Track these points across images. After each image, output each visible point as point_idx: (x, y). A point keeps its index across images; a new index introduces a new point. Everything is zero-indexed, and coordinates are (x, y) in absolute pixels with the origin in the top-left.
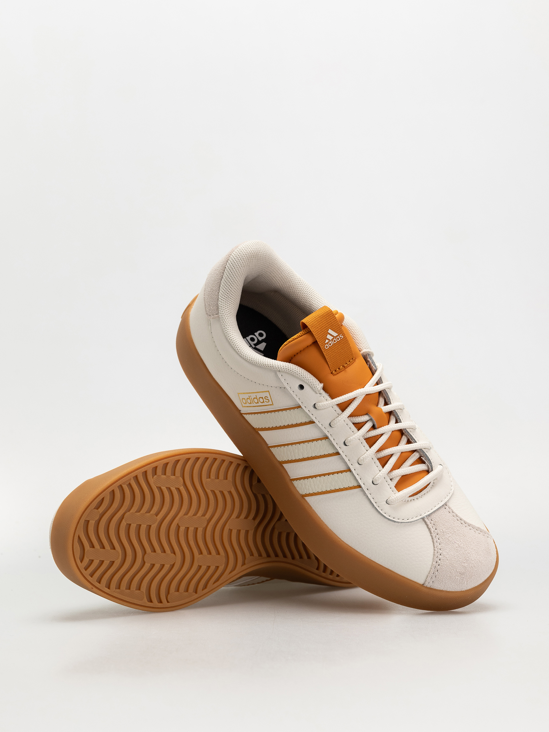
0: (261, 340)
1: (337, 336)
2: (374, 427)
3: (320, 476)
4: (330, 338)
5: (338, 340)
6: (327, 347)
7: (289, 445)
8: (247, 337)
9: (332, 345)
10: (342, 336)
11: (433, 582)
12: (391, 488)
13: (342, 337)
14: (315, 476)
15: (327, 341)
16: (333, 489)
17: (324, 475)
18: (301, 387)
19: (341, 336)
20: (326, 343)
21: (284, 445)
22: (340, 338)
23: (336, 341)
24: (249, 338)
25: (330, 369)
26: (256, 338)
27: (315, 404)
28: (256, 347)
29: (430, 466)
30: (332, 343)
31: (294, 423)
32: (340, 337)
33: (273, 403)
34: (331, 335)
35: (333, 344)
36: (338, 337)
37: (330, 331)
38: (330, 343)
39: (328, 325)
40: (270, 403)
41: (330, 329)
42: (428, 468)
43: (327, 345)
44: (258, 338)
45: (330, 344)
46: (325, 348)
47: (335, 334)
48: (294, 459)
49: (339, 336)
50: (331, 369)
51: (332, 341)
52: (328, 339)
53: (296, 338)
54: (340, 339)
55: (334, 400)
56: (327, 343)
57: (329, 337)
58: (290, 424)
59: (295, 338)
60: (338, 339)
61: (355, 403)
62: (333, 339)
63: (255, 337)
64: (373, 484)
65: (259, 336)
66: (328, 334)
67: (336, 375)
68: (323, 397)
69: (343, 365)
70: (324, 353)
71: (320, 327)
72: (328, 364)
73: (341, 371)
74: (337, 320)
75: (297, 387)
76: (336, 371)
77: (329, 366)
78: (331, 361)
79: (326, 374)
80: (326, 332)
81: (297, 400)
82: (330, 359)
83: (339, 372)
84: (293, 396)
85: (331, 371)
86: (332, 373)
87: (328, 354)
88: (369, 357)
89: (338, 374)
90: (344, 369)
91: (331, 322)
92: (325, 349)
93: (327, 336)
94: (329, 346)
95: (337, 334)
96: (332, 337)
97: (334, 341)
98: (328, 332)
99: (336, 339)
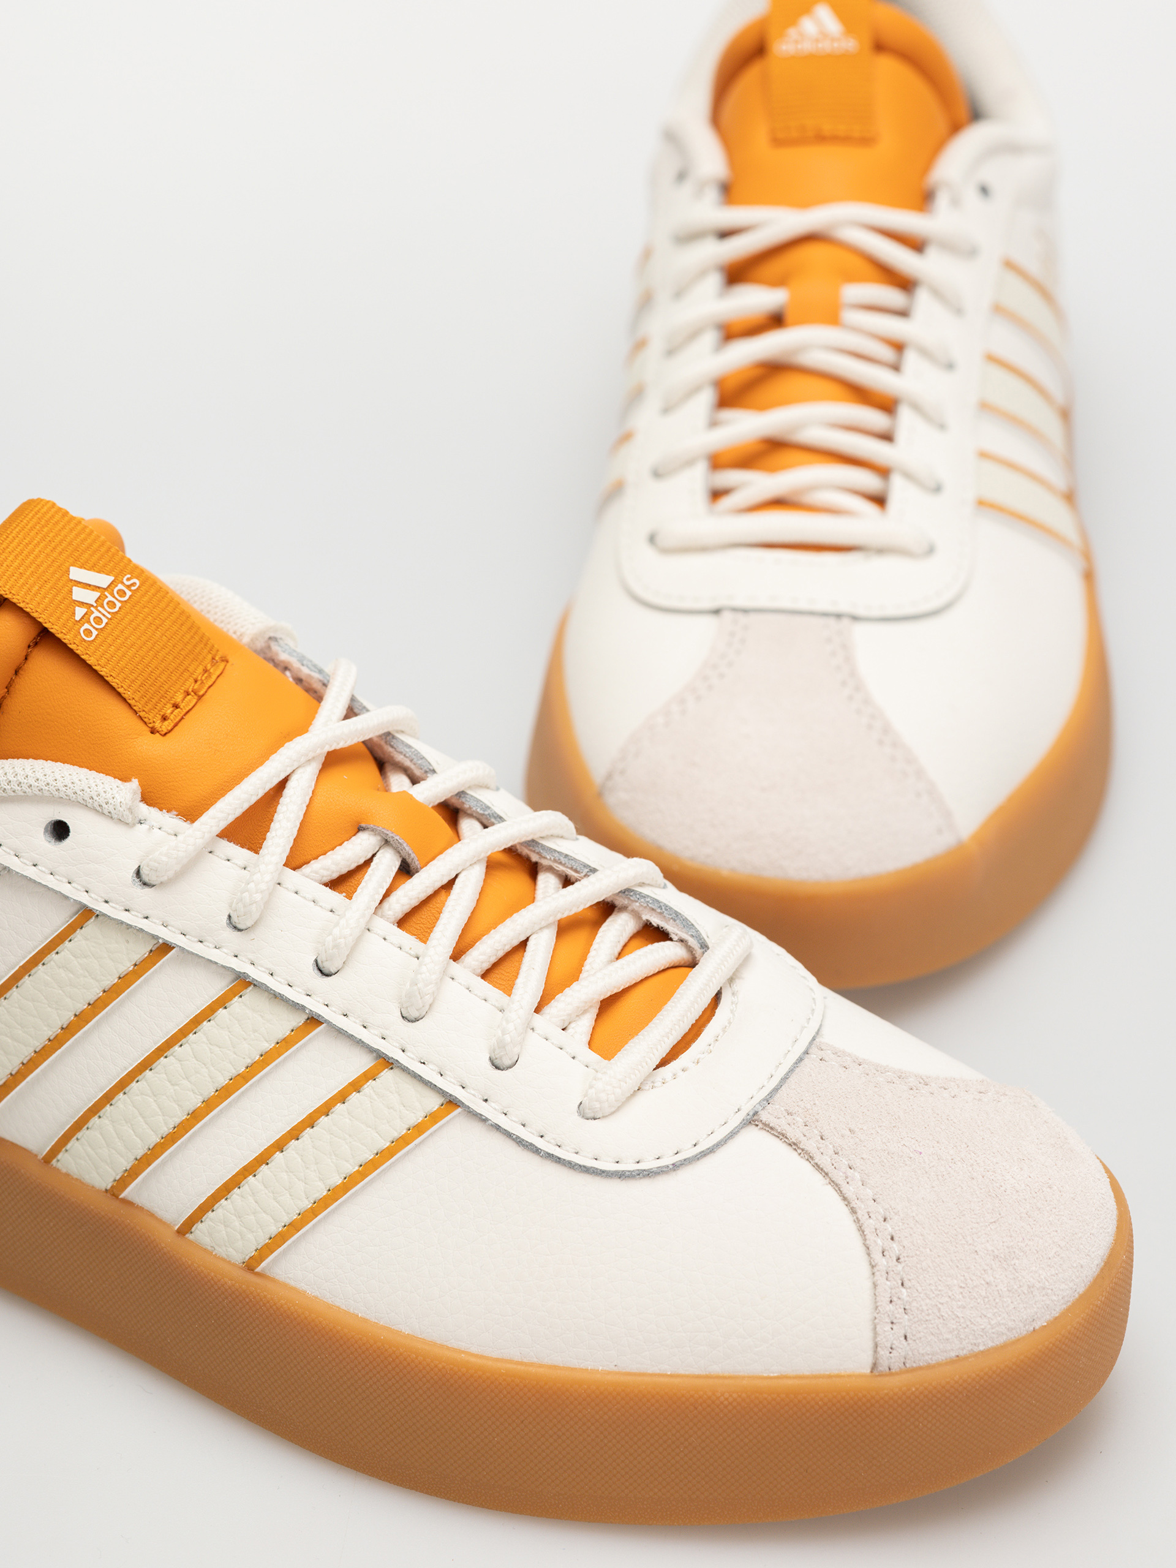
1: (113, 584)
2: (406, 870)
3: (279, 1146)
4: (91, 597)
5: (126, 599)
6: (88, 632)
7: (112, 1098)
10: (135, 580)
11: (906, 1337)
12: (574, 1058)
13: (134, 584)
14: (263, 1159)
15: (80, 612)
16: (352, 1168)
17: (294, 1134)
18: (60, 830)
20: (78, 618)
21: (95, 1110)
22: (128, 587)
23: (118, 604)
25: (140, 717)
27: (138, 873)
29: (692, 936)
30: (104, 613)
31: (94, 992)
32: (128, 583)
34: (87, 586)
35: (109, 616)
36: (120, 587)
37: (76, 573)
38: (96, 614)
39: (60, 553)
41: (72, 565)
42: (690, 949)
43: (87, 626)
45: (98, 620)
46: (85, 641)
47: (103, 580)
48: (155, 1139)
49: (123, 583)
50: (141, 714)
51: (103, 607)
52: (82, 604)
54: (129, 593)
55: (201, 822)
56: (85, 618)
57: (79, 594)
58: (81, 1006)
60: (122, 593)
62: (103, 597)
64: (497, 1068)
66: (72, 587)
67: (172, 730)
68: (160, 829)
69: (186, 689)
70: (87, 662)
71: (30, 569)
72: (125, 696)
73: (185, 711)
74: (92, 531)
75: (44, 839)
76: (164, 718)
77: (129, 701)
78: (133, 681)
79: (133, 740)
80: (63, 579)
81: (66, 889)
82: (120, 676)
83: (182, 718)
84: (44, 883)
85: (145, 723)
86: (153, 731)
87: (103, 658)
88: (282, 647)
89: (180, 725)
90: (195, 701)
91: (67, 540)
92: (84, 643)
93: (72, 595)
94: (97, 629)
95: (111, 578)
96: (97, 594)
97: (110, 603)
98: (71, 577)
99: (114, 597)
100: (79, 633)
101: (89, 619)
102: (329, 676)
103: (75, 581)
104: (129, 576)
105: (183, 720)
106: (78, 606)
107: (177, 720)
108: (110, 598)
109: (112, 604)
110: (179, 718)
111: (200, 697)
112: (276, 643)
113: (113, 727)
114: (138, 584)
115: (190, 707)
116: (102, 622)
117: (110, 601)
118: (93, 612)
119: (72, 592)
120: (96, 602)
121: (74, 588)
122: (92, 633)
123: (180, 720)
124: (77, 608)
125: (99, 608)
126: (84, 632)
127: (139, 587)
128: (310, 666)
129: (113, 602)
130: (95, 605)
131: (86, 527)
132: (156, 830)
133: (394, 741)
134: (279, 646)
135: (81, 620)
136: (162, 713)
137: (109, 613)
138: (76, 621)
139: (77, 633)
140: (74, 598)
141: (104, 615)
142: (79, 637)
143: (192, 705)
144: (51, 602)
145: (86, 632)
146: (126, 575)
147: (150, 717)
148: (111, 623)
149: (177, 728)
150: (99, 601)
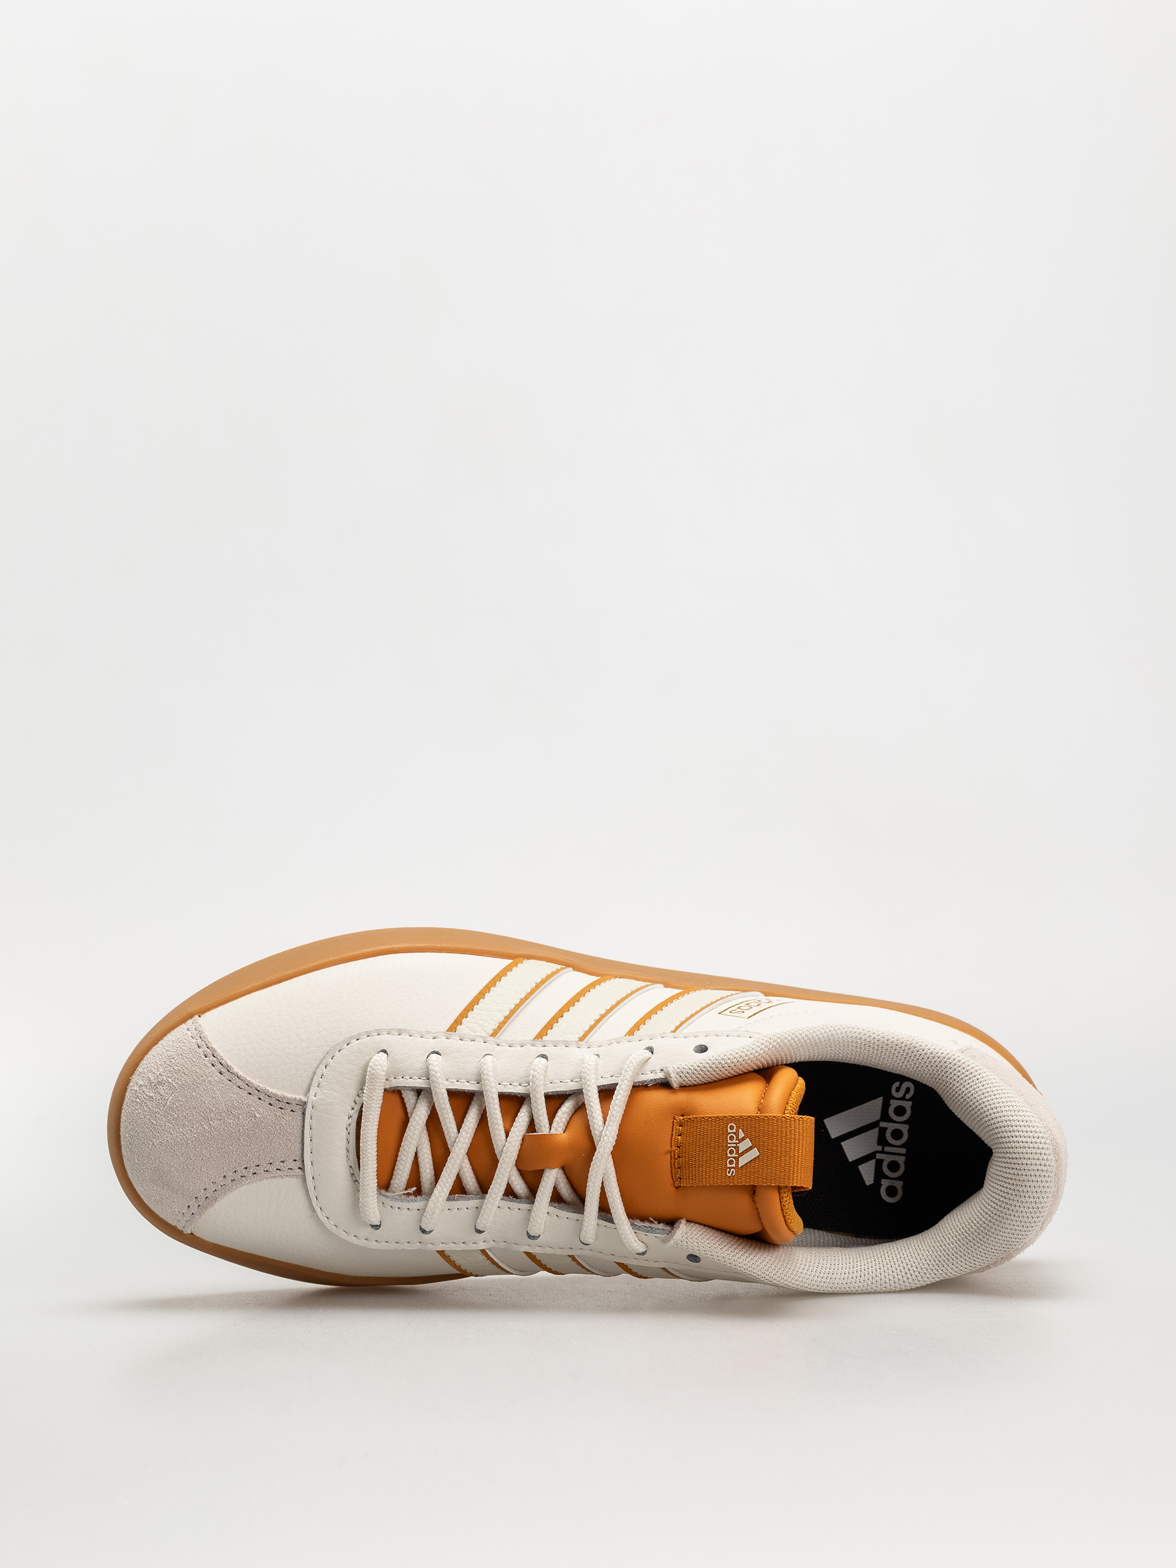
0: (880, 1183)
2: (531, 1130)
4: (743, 1146)
6: (732, 1127)
8: (906, 1159)
9: (729, 1141)
10: (729, 1175)
13: (729, 1172)
15: (741, 1135)
19: (733, 1172)
22: (730, 1168)
23: (729, 1155)
24: (900, 1162)
26: (892, 1176)
28: (874, 1161)
30: (731, 1143)
34: (747, 1151)
35: (729, 1145)
36: (734, 1165)
37: (755, 1153)
38: (734, 1141)
41: (759, 1156)
43: (734, 1131)
44: (889, 1180)
45: (732, 1139)
47: (743, 1161)
49: (734, 1168)
51: (734, 1147)
52: (743, 1139)
54: (729, 1165)
56: (737, 1134)
57: (747, 1143)
60: (731, 1162)
62: (737, 1152)
63: (896, 1176)
65: (891, 1184)
93: (750, 1140)
94: (730, 1133)
95: (740, 1166)
96: (741, 1151)
97: (733, 1152)
99: (734, 1157)
103: (753, 1149)
104: (735, 1174)
108: (734, 1155)
109: (731, 1153)
119: (750, 1142)
121: (751, 1145)
125: (735, 1145)
127: (726, 1173)
130: (738, 1145)
135: (739, 1131)
137: (730, 1147)
138: (740, 1128)
141: (731, 1144)
150: (737, 1148)
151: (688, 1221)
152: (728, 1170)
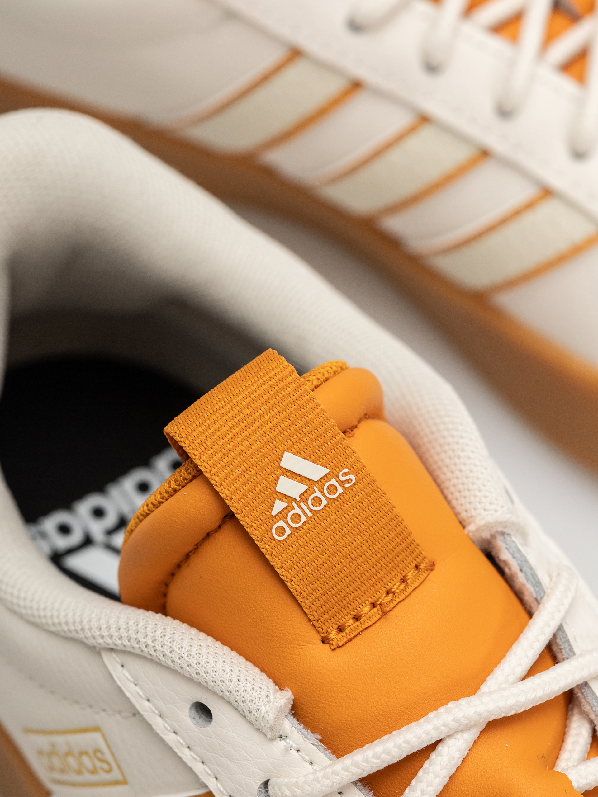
1: (326, 477)
4: (294, 489)
5: (334, 496)
6: (281, 530)
9: (304, 519)
10: (352, 477)
13: (349, 481)
15: (279, 506)
19: (345, 474)
20: (274, 513)
22: (342, 483)
23: (324, 502)
25: (313, 624)
27: (265, 785)
30: (305, 511)
32: (343, 479)
33: (123, 775)
34: (296, 477)
35: (310, 514)
36: (333, 482)
37: (290, 461)
38: (297, 510)
39: (279, 434)
40: (116, 775)
41: (288, 450)
43: (281, 523)
45: (297, 518)
46: (274, 540)
47: (316, 471)
49: (337, 478)
50: (316, 623)
51: (306, 502)
52: (284, 497)
53: (156, 503)
54: (340, 490)
55: (347, 760)
56: (282, 515)
57: (284, 485)
59: (154, 505)
60: (332, 489)
61: (437, 768)
62: (309, 491)
66: (280, 475)
67: (343, 645)
68: (297, 751)
69: (373, 601)
70: (271, 563)
71: (240, 446)
72: (303, 604)
73: (364, 627)
74: (323, 411)
75: (188, 714)
76: (341, 629)
77: (305, 610)
78: (315, 590)
79: (300, 647)
80: (272, 464)
81: (198, 768)
82: (302, 582)
83: (359, 634)
84: (179, 754)
85: (318, 632)
86: (324, 641)
87: (289, 561)
88: (507, 544)
89: (353, 641)
90: (378, 616)
91: (291, 419)
92: (272, 541)
93: (276, 485)
94: (291, 527)
95: (327, 471)
96: (304, 488)
97: (316, 499)
98: (283, 464)
99: (322, 492)
100: (271, 529)
101: (287, 515)
102: (545, 593)
103: (285, 469)
104: (346, 470)
105: (359, 637)
106: (280, 499)
107: (352, 635)
108: (318, 494)
109: (317, 501)
110: (355, 633)
111: (384, 614)
112: (502, 538)
113: (283, 629)
114: (354, 481)
115: (370, 623)
116: (300, 520)
117: (317, 497)
118: (293, 508)
119: (278, 481)
120: (300, 497)
121: (282, 477)
122: (285, 531)
123: (356, 636)
124: (277, 501)
125: (302, 504)
126: (276, 528)
127: (354, 484)
128: (528, 574)
129: (320, 498)
130: (298, 499)
131: (318, 405)
132: (294, 752)
133: (586, 688)
134: (505, 542)
135: (277, 515)
136: (339, 624)
137: (311, 511)
138: (272, 516)
139: (268, 529)
140: (277, 489)
141: (304, 513)
142: (269, 533)
143: (373, 621)
144: (250, 490)
145: (279, 529)
146: (344, 469)
147: (324, 627)
148: (310, 522)
149: (350, 643)
150: (304, 496)
151: (463, 524)
152: (347, 485)
